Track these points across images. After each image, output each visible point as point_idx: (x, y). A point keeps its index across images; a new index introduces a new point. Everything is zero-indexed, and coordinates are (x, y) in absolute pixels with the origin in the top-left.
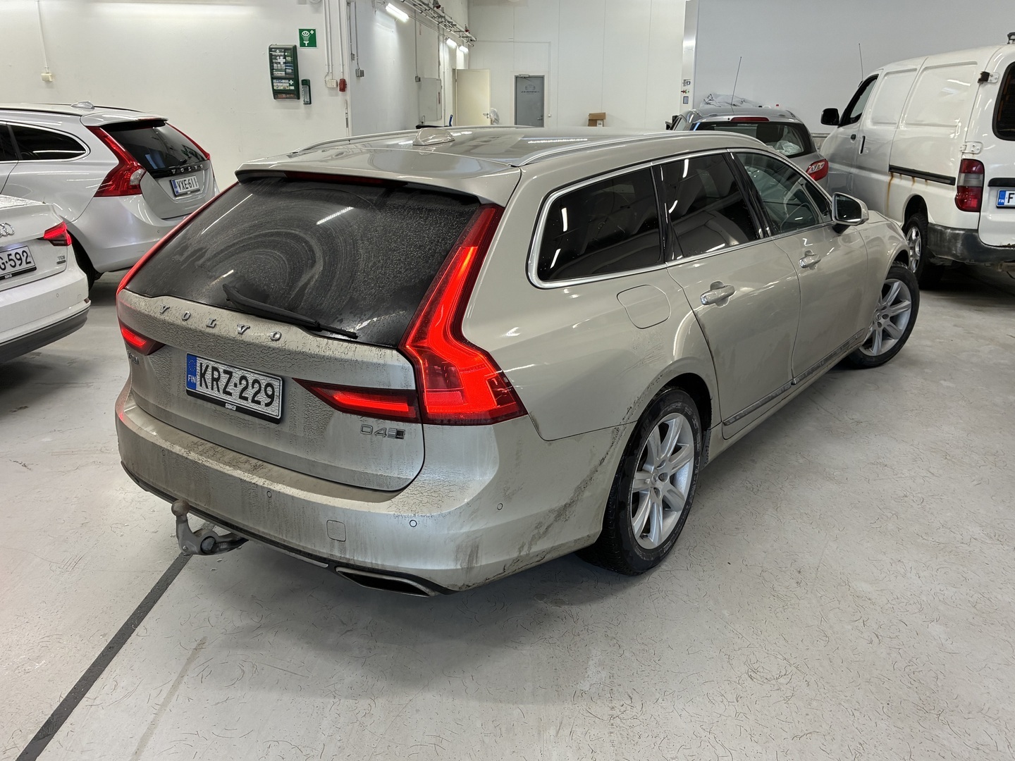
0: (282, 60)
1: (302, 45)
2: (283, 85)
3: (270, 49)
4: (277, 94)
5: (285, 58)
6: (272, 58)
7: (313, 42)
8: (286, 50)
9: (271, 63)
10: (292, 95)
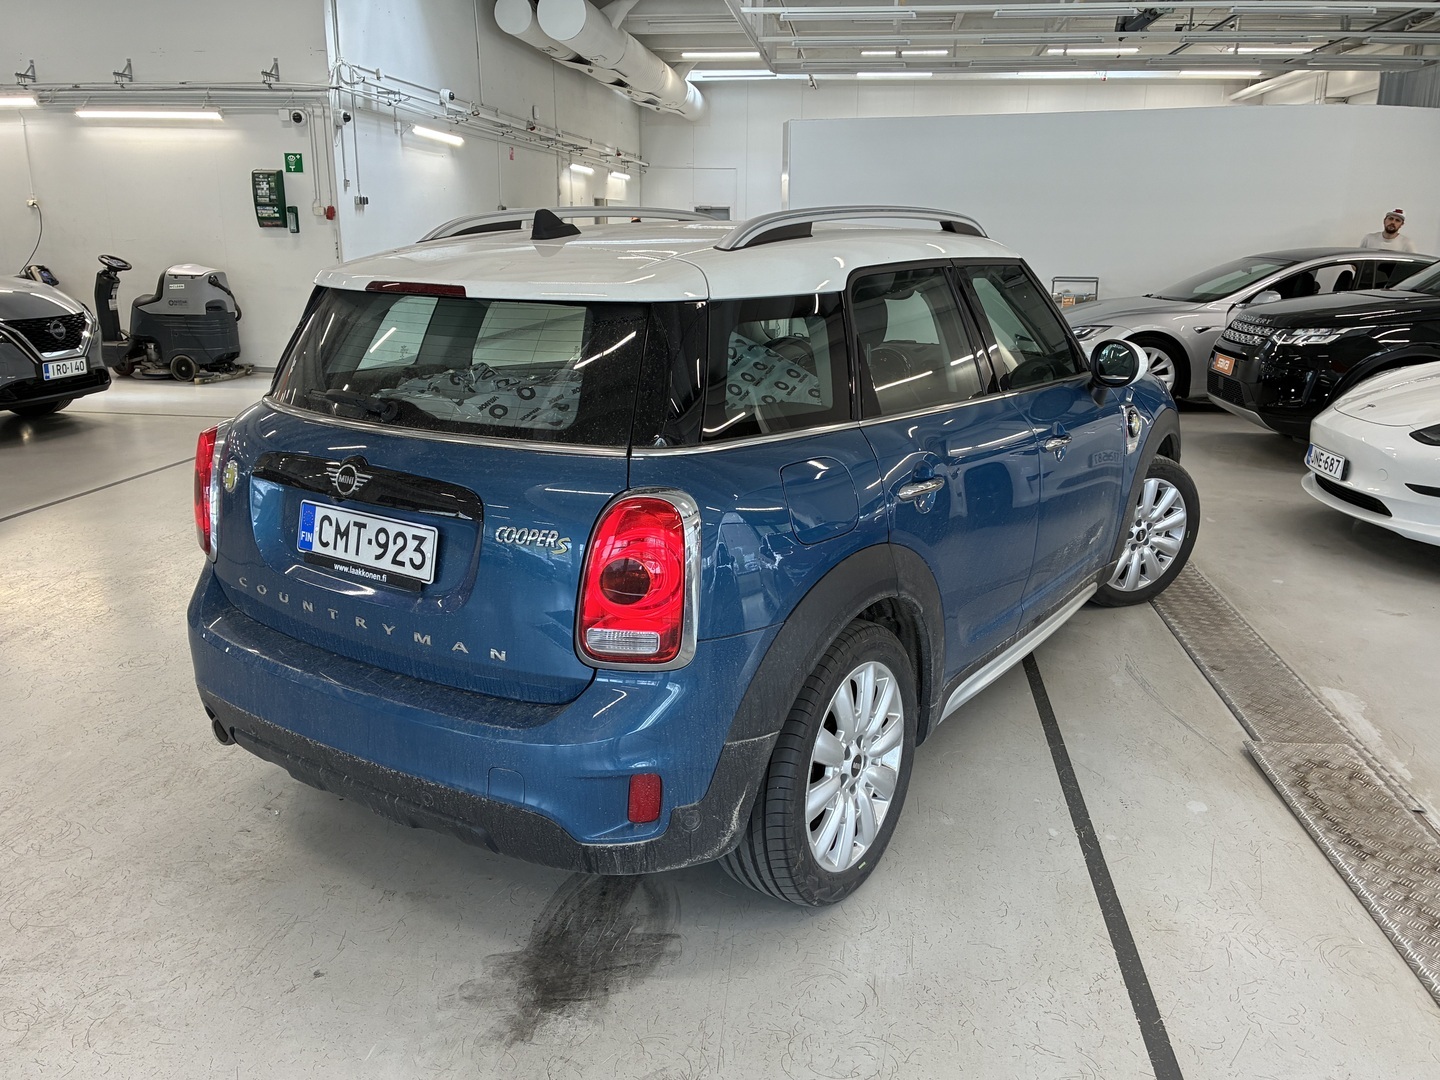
0: (265, 186)
1: (289, 170)
2: (268, 212)
3: (253, 174)
4: (263, 222)
5: (268, 183)
6: (255, 183)
7: (299, 168)
8: (269, 175)
9: (255, 190)
10: (279, 223)
